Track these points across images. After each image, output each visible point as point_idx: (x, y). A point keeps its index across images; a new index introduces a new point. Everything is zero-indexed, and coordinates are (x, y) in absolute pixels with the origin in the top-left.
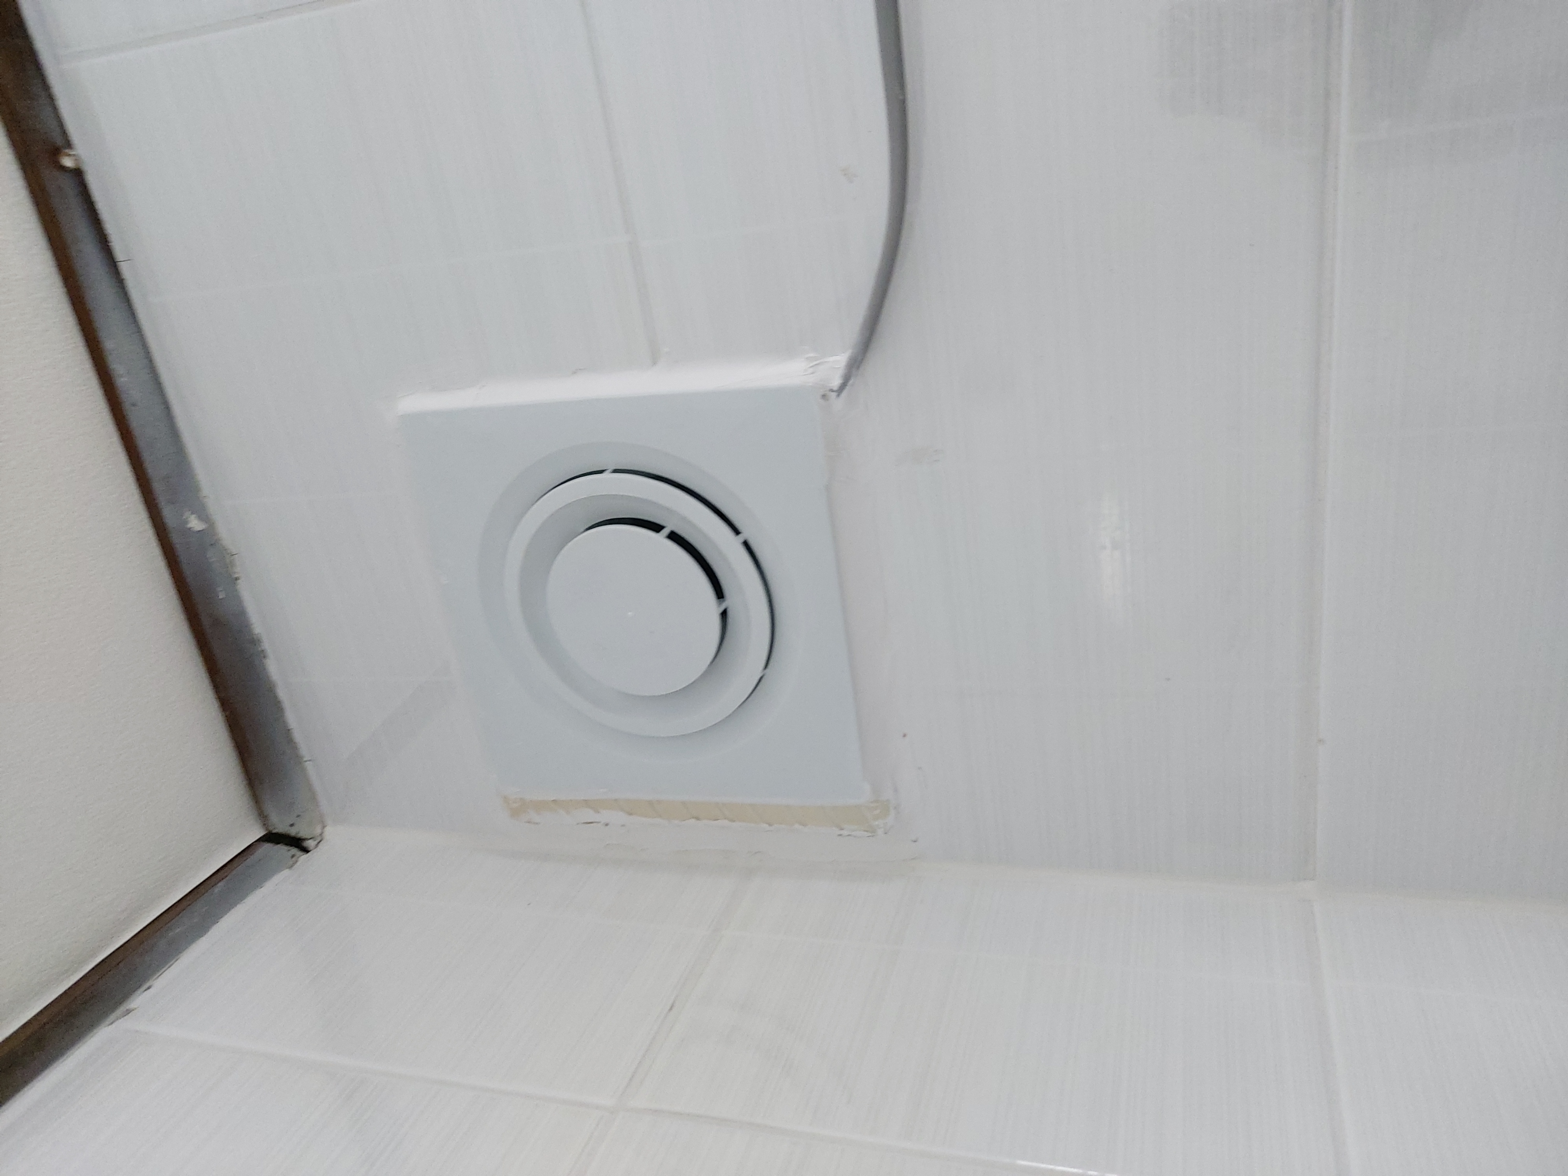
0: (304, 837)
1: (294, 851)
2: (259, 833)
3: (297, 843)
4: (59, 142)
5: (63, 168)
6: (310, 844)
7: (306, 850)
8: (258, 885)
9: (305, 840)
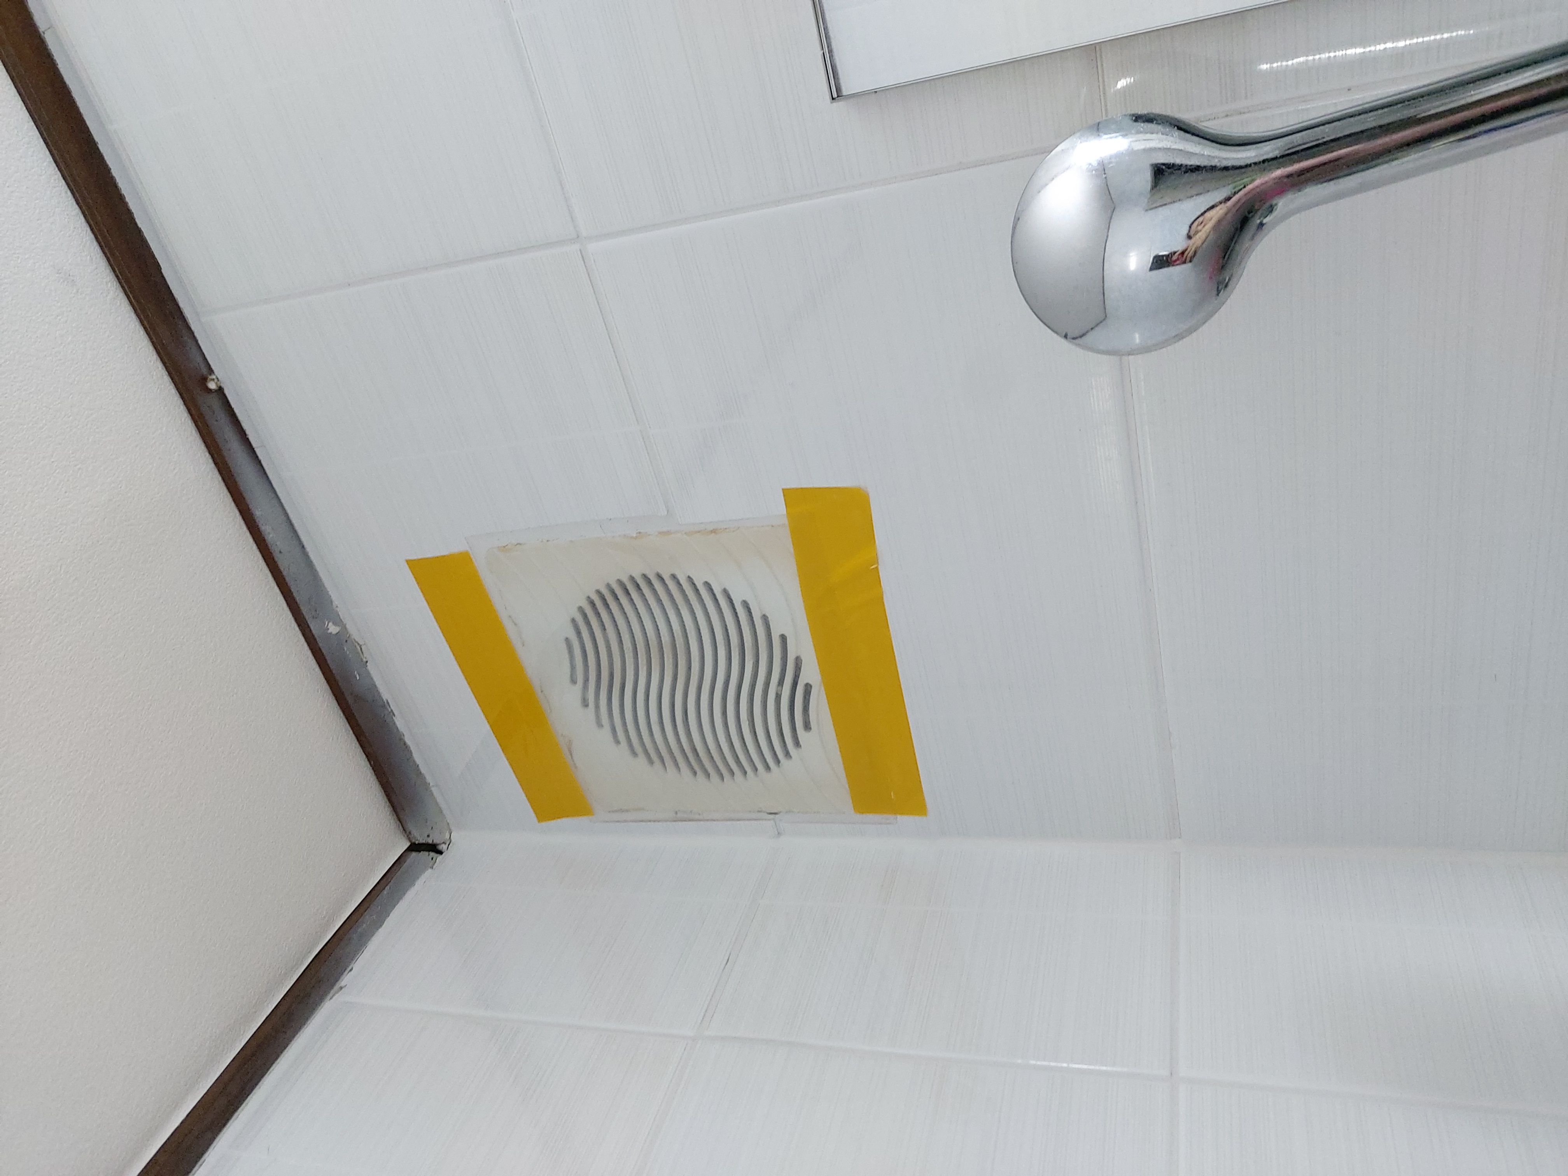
0: (438, 842)
1: (432, 854)
2: (407, 845)
3: (434, 849)
4: (204, 371)
5: (210, 391)
6: (443, 847)
7: (440, 853)
8: (413, 884)
9: (438, 845)
